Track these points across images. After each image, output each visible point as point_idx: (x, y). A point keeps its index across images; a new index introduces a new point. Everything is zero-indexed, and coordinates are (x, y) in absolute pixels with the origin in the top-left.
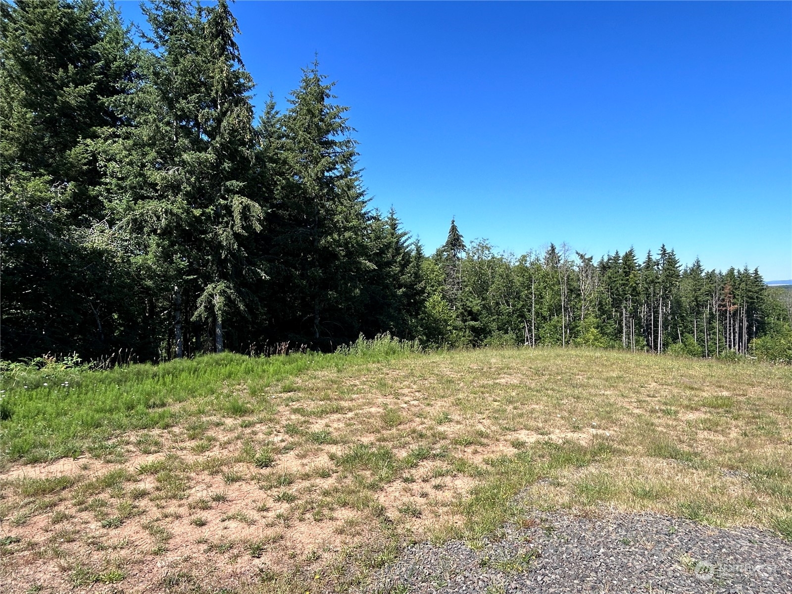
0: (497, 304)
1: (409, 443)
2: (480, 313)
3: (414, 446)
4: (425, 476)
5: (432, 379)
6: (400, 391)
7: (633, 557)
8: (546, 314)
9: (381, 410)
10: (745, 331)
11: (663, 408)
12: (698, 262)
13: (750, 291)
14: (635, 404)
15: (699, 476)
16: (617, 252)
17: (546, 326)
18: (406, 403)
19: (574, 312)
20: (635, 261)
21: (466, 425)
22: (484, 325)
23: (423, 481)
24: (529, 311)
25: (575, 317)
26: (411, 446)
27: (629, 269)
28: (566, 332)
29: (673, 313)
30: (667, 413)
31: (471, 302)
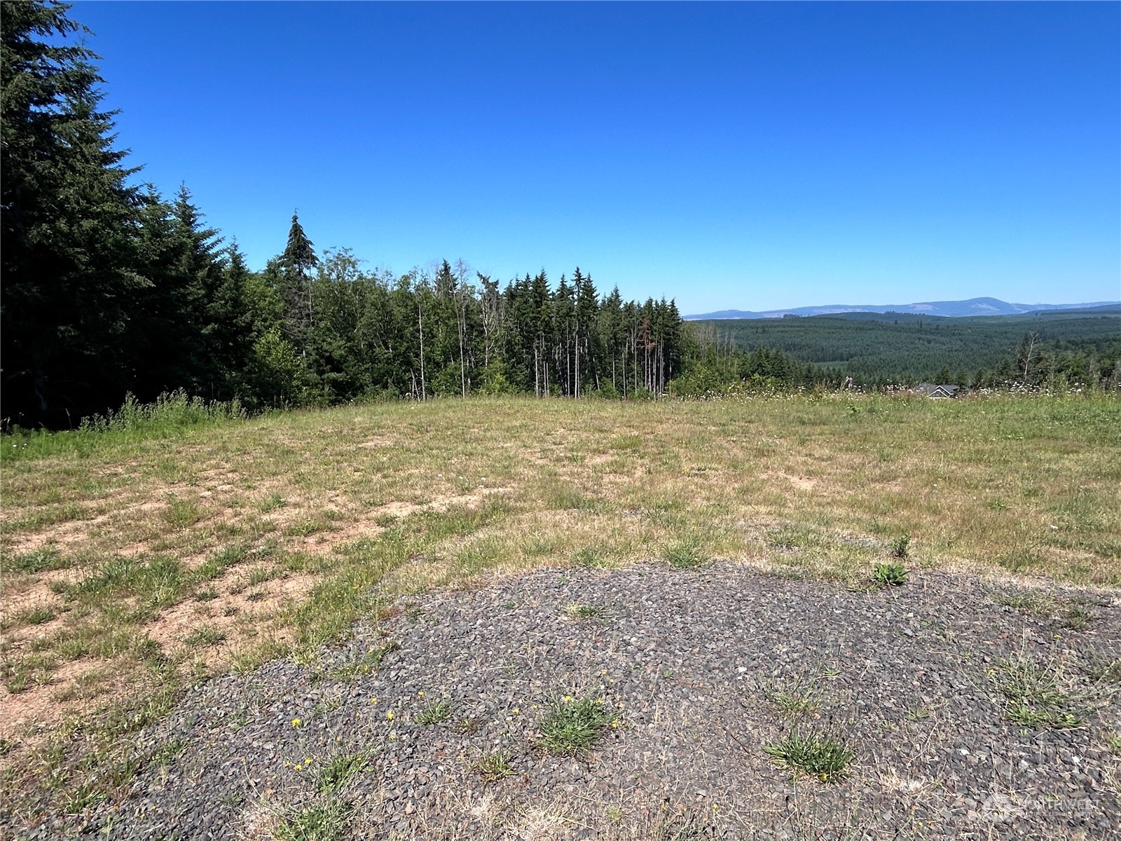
0: (371, 346)
1: (211, 546)
2: (344, 359)
3: (221, 549)
4: (235, 587)
5: (259, 452)
6: (199, 474)
7: (516, 620)
8: (439, 359)
9: (163, 505)
10: (662, 372)
11: (569, 455)
12: (616, 291)
13: (667, 326)
14: (539, 455)
15: (600, 521)
16: (528, 276)
17: (441, 376)
18: (209, 490)
19: (476, 355)
20: (548, 288)
21: (309, 507)
22: (351, 378)
23: (232, 594)
24: (417, 355)
25: (477, 362)
26: (214, 549)
27: (541, 298)
28: (466, 382)
29: (590, 354)
30: (572, 459)
31: (330, 344)
